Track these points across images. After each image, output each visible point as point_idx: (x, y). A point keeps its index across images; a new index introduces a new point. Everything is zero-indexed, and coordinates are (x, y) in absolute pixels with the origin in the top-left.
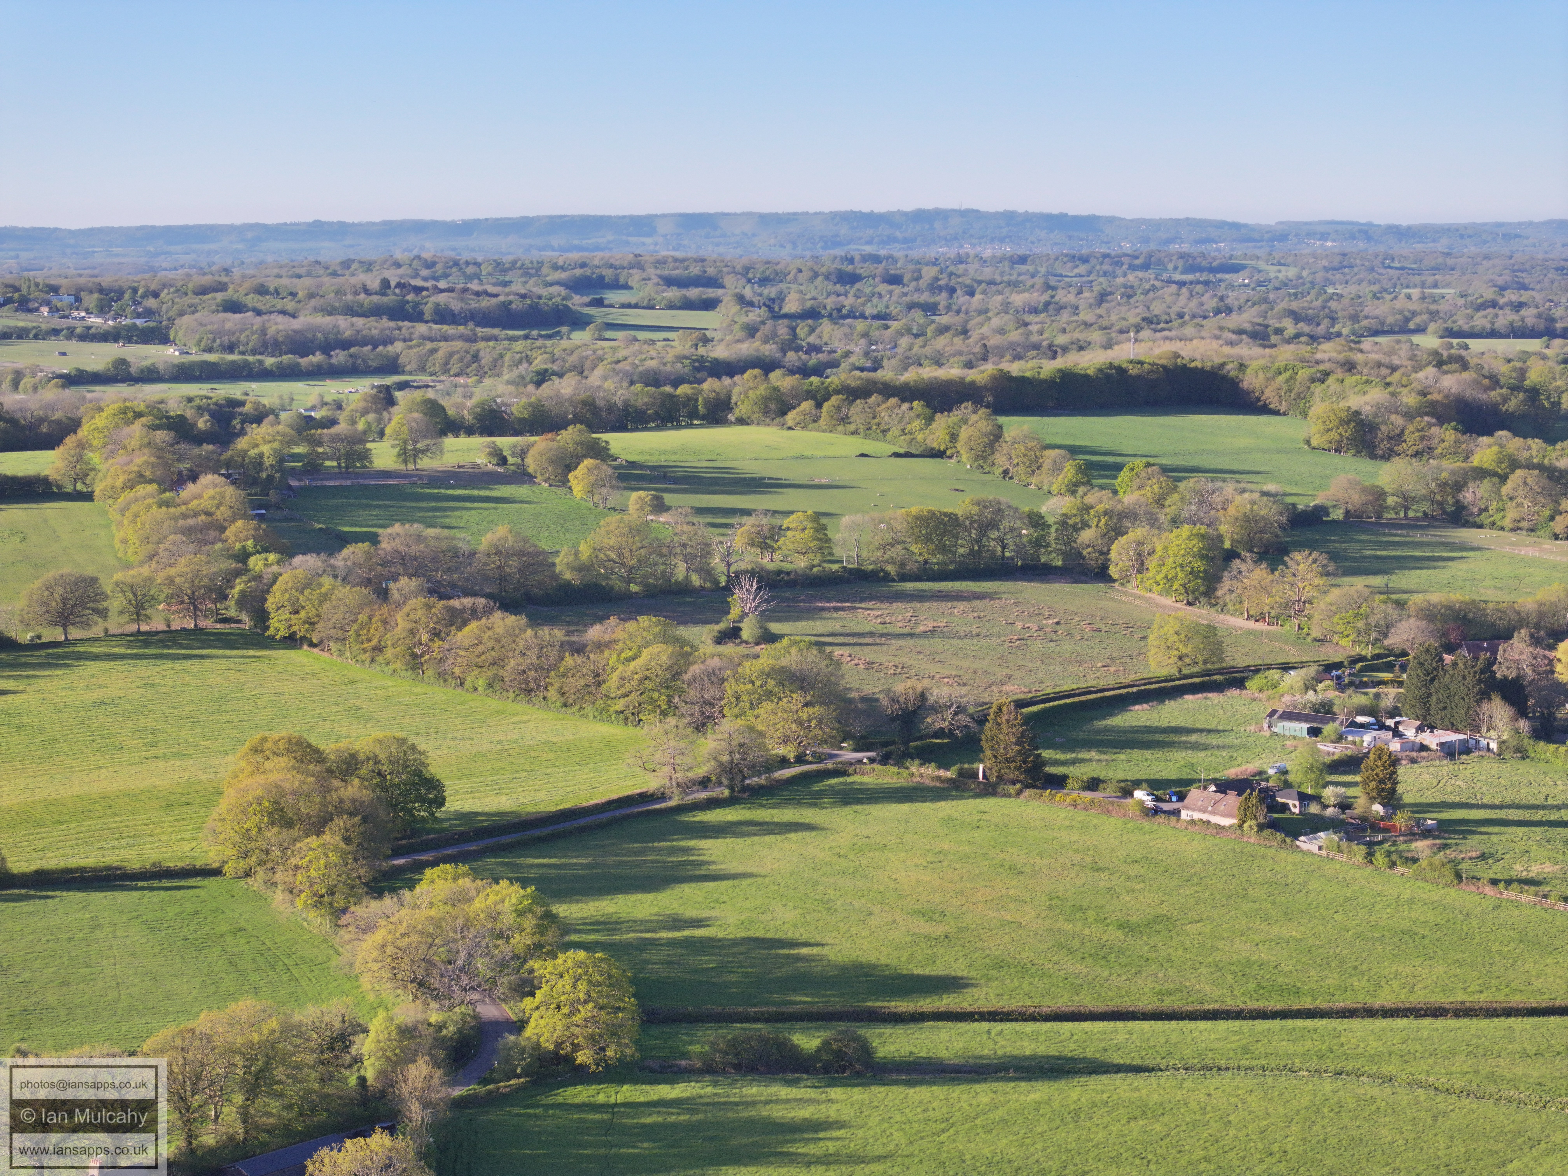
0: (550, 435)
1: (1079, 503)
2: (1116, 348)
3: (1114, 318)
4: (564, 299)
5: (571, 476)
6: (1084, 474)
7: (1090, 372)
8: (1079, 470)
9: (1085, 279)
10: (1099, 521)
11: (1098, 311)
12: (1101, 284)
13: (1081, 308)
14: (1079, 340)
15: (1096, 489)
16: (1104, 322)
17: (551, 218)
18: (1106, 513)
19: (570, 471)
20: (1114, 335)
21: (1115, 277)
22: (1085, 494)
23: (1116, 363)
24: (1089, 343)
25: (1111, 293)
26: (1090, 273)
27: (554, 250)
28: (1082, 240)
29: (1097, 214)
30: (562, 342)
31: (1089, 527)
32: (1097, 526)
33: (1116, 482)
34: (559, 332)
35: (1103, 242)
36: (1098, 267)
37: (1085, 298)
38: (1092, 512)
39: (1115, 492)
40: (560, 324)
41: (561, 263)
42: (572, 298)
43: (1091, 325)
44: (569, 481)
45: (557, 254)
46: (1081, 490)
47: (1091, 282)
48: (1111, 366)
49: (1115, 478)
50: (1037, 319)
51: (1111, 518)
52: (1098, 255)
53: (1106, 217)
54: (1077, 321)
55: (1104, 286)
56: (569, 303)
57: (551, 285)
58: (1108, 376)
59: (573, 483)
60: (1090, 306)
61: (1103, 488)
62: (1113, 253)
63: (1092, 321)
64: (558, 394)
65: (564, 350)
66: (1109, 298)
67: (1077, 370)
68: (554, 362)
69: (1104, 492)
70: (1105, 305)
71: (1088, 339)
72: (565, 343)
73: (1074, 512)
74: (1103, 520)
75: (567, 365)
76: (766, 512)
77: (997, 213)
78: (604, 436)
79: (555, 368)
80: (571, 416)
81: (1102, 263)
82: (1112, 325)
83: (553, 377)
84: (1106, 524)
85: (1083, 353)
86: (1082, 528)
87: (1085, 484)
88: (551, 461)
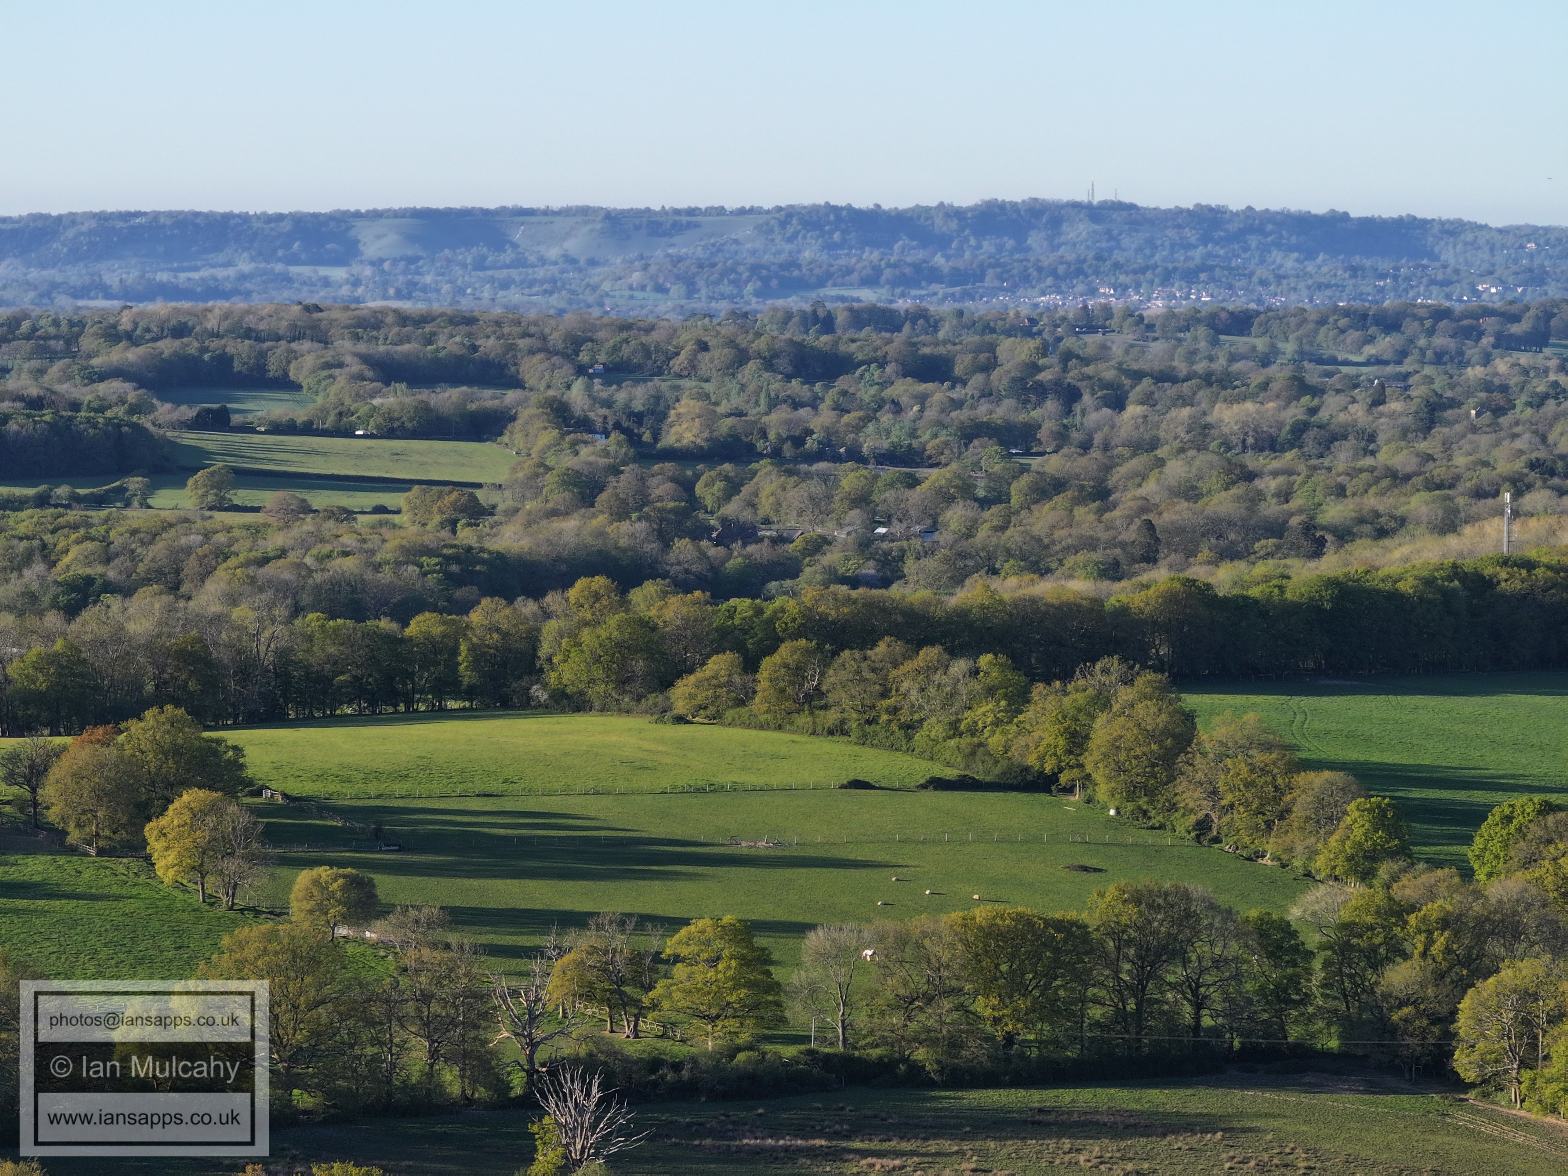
0: (100, 730)
1: (1380, 898)
2: (1468, 530)
3: (1460, 460)
4: (134, 410)
5: (150, 830)
6: (1393, 831)
7: (1406, 587)
8: (1380, 819)
9: (1389, 369)
10: (1430, 942)
11: (1423, 446)
12: (1429, 380)
13: (1381, 438)
14: (1377, 515)
15: (1421, 866)
16: (1439, 472)
17: (102, 218)
18: (1445, 923)
19: (149, 819)
20: (1461, 501)
21: (1464, 363)
22: (1395, 878)
23: (1468, 565)
24: (1402, 521)
25: (1454, 404)
26: (1402, 355)
27: (108, 296)
28: (1383, 276)
29: (1420, 215)
30: (128, 513)
31: (1406, 956)
32: (1424, 955)
33: (1470, 852)
34: (122, 490)
35: (1433, 282)
36: (1422, 342)
37: (1393, 415)
38: (1412, 919)
39: (1467, 874)
40: (125, 471)
41: (125, 323)
42: (152, 409)
43: (1407, 478)
44: (145, 843)
45: (117, 304)
46: (1385, 870)
47: (1406, 376)
48: (1456, 571)
49: (1468, 840)
50: (1276, 464)
51: (1456, 934)
52: (1422, 312)
53: (1442, 223)
54: (1372, 470)
55: (1437, 386)
56: (145, 421)
57: (103, 376)
58: (1447, 595)
59: (155, 846)
60: (1404, 433)
61: (1435, 863)
62: (1458, 307)
63: (1409, 469)
64: (118, 635)
65: (134, 532)
66: (1449, 414)
67: (1374, 582)
68: (108, 560)
69: (1439, 873)
70: (1440, 432)
71: (1401, 511)
72: (135, 516)
73: (1369, 919)
74: (1441, 940)
75: (141, 568)
76: (622, 921)
77: (1179, 212)
78: (233, 737)
79: (112, 574)
80: (150, 687)
81: (1431, 332)
82: (1458, 478)
83: (107, 598)
84: (1448, 950)
85: (1387, 542)
86: (1389, 960)
87: (1393, 854)
88: (100, 794)
